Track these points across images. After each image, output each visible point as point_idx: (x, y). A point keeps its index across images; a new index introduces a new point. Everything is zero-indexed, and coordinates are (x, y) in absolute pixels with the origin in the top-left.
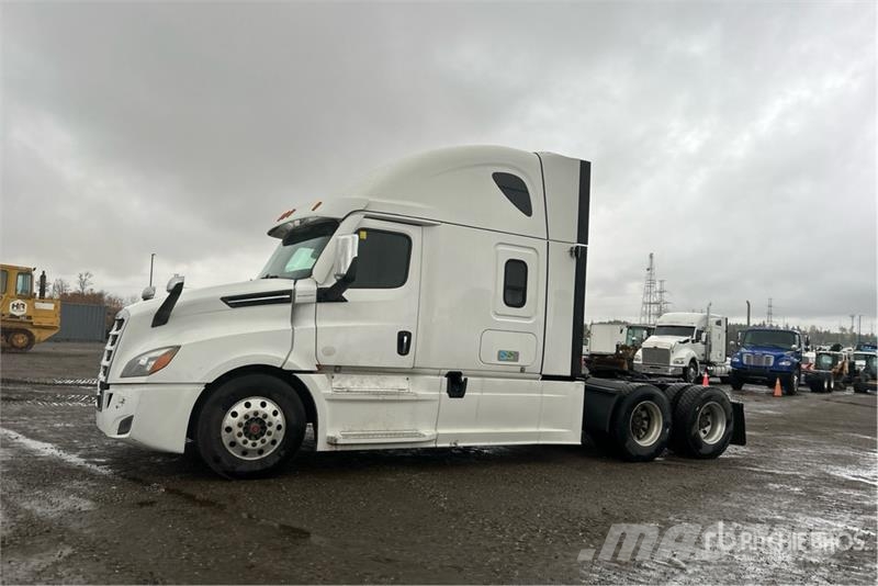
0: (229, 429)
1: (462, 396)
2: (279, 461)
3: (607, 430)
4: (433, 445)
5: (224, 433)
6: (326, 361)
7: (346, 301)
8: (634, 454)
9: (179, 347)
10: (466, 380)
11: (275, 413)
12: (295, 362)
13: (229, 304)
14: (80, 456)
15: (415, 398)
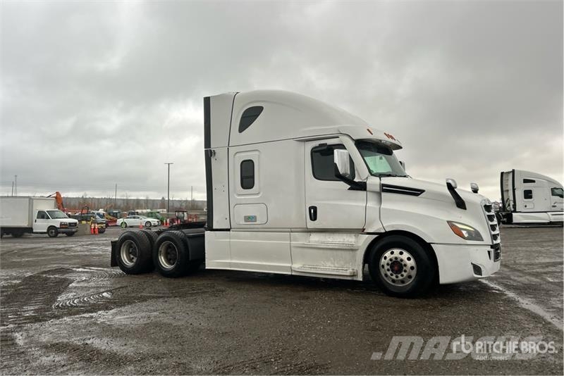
14: (506, 295)
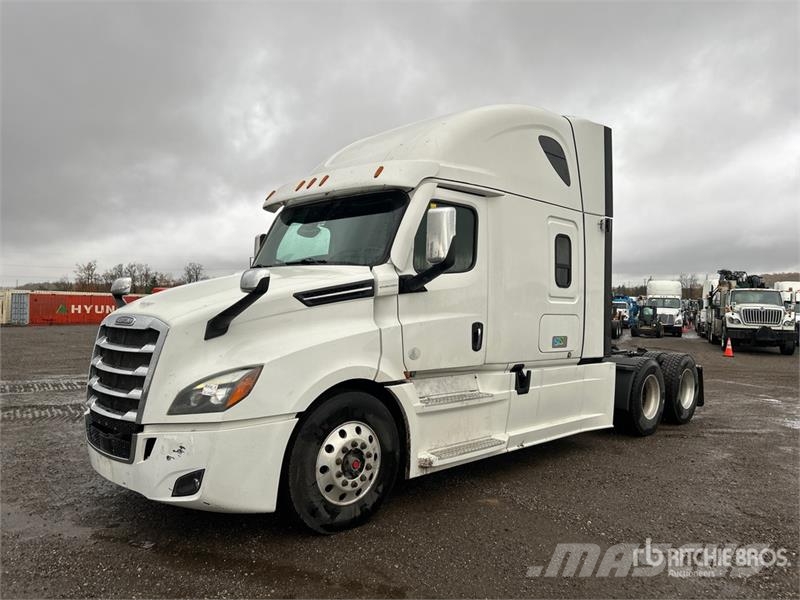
0: (324, 469)
1: (528, 392)
2: (379, 499)
3: (628, 409)
4: (505, 451)
5: (319, 474)
6: (414, 366)
7: (426, 290)
8: (645, 429)
9: (262, 367)
10: (529, 373)
11: (371, 440)
12: (388, 372)
13: (304, 302)
15: (490, 400)
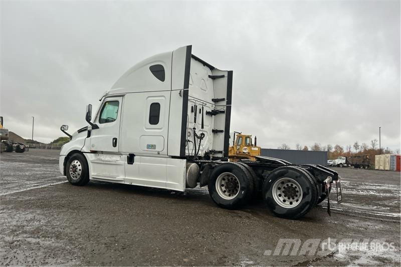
1: (132, 164)
4: (123, 183)
6: (94, 149)
7: (99, 128)
10: (134, 157)
11: (79, 165)
12: (85, 150)
13: (78, 132)
